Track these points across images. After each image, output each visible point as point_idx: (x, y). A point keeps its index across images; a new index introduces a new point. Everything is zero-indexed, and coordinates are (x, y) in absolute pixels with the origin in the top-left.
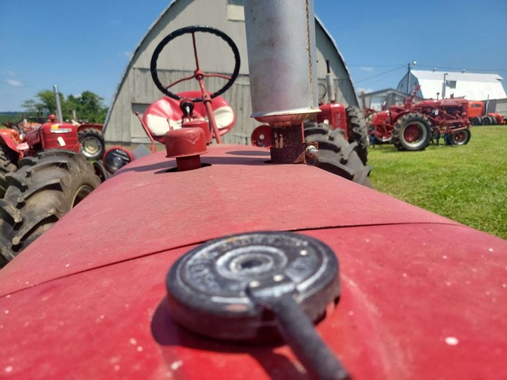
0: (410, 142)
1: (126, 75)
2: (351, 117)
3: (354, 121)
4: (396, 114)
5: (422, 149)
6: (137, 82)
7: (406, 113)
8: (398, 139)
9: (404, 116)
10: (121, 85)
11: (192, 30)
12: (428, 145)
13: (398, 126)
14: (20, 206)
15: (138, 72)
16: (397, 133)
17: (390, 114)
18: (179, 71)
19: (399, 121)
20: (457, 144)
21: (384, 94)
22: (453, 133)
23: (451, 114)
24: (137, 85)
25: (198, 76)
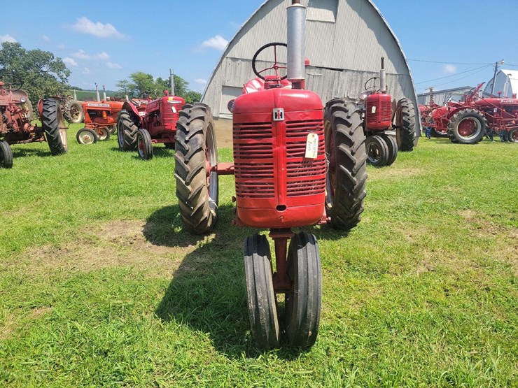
0: (464, 136)
1: (221, 62)
2: (403, 107)
3: (405, 111)
4: (455, 108)
5: (475, 142)
6: (228, 69)
7: (463, 109)
8: (452, 132)
9: (460, 111)
10: (216, 70)
11: (275, 44)
12: (481, 140)
13: (454, 120)
14: (188, 124)
15: (229, 61)
16: (452, 126)
17: (449, 108)
18: (262, 61)
19: (455, 116)
20: (513, 142)
21: (461, 92)
22: (508, 130)
23: (511, 112)
24: (228, 71)
25: (275, 68)
